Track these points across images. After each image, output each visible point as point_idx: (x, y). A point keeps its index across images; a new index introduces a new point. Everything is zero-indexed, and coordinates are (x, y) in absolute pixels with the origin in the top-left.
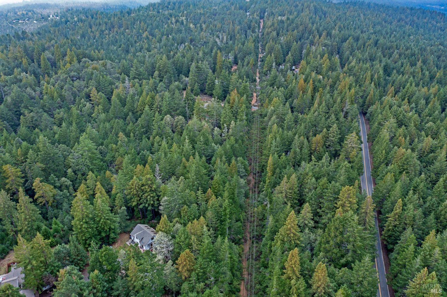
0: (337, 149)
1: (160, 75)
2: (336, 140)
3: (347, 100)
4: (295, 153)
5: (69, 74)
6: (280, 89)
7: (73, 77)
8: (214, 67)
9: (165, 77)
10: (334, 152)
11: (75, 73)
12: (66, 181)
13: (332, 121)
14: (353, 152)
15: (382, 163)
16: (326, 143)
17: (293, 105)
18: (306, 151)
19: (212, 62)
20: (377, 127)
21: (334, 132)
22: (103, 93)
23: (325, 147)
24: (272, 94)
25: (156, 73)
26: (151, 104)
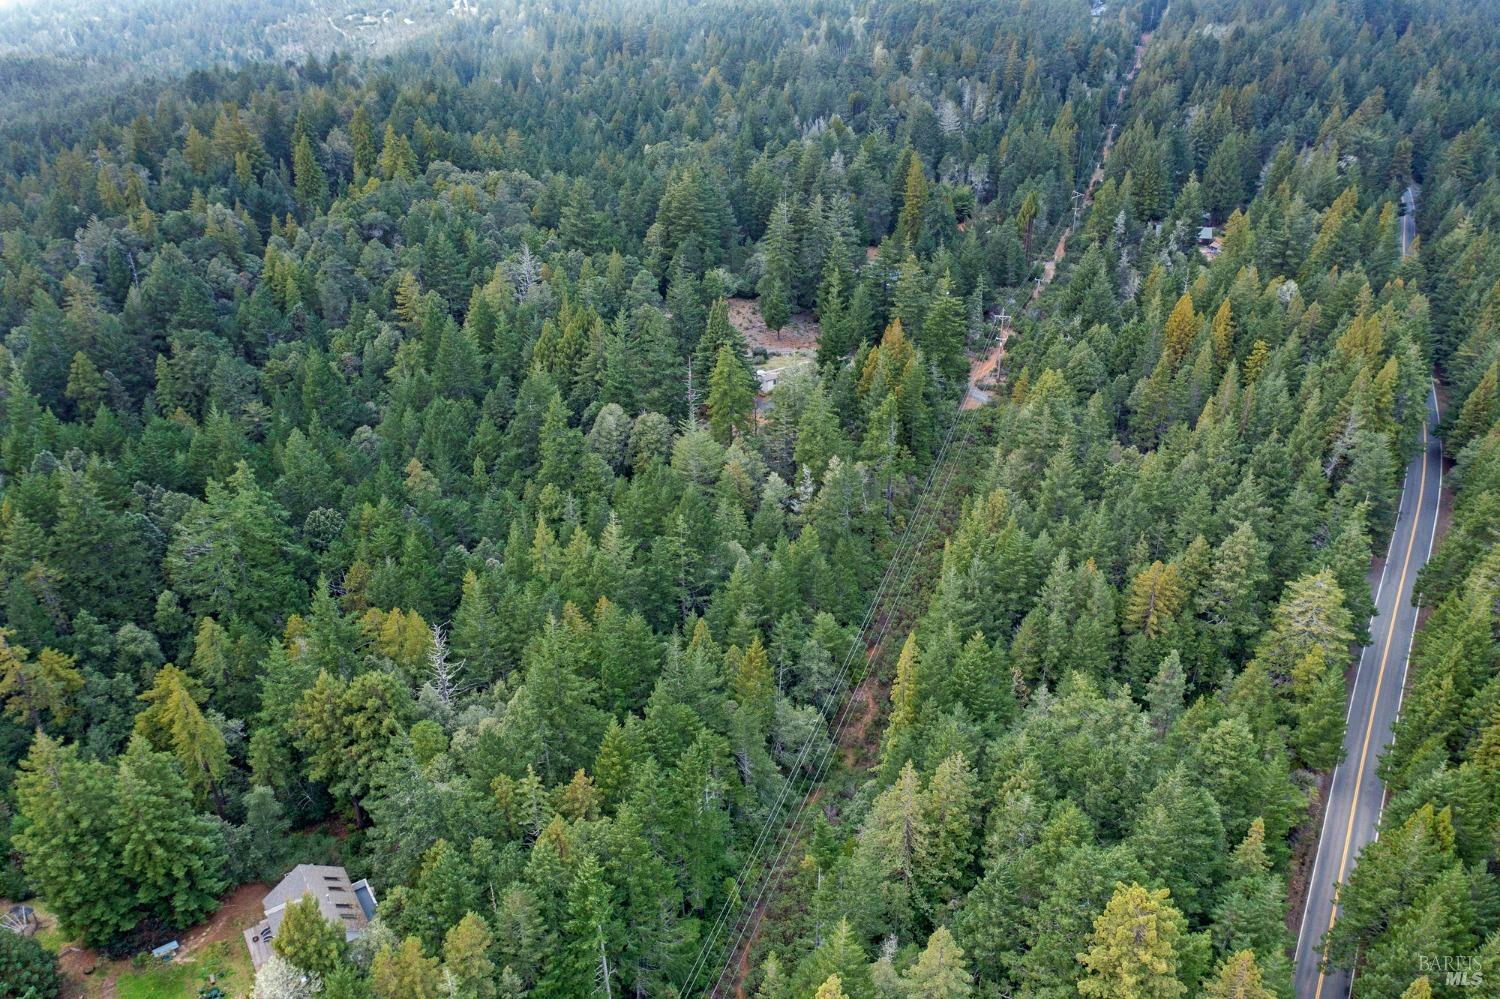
0: (1245, 629)
1: (668, 236)
2: (1242, 592)
3: (1355, 410)
4: (1042, 628)
5: (359, 214)
6: (1095, 328)
7: (371, 226)
8: (895, 213)
9: (682, 245)
10: (1227, 642)
11: (381, 215)
12: (134, 640)
13: (1242, 505)
14: (1309, 658)
15: (1435, 729)
16: (1197, 600)
17: (1129, 402)
18: (1095, 624)
19: (887, 194)
20: (1464, 548)
21: (1236, 559)
22: (442, 293)
23: (1187, 615)
24: (1052, 349)
25: (655, 230)
26: (578, 352)
